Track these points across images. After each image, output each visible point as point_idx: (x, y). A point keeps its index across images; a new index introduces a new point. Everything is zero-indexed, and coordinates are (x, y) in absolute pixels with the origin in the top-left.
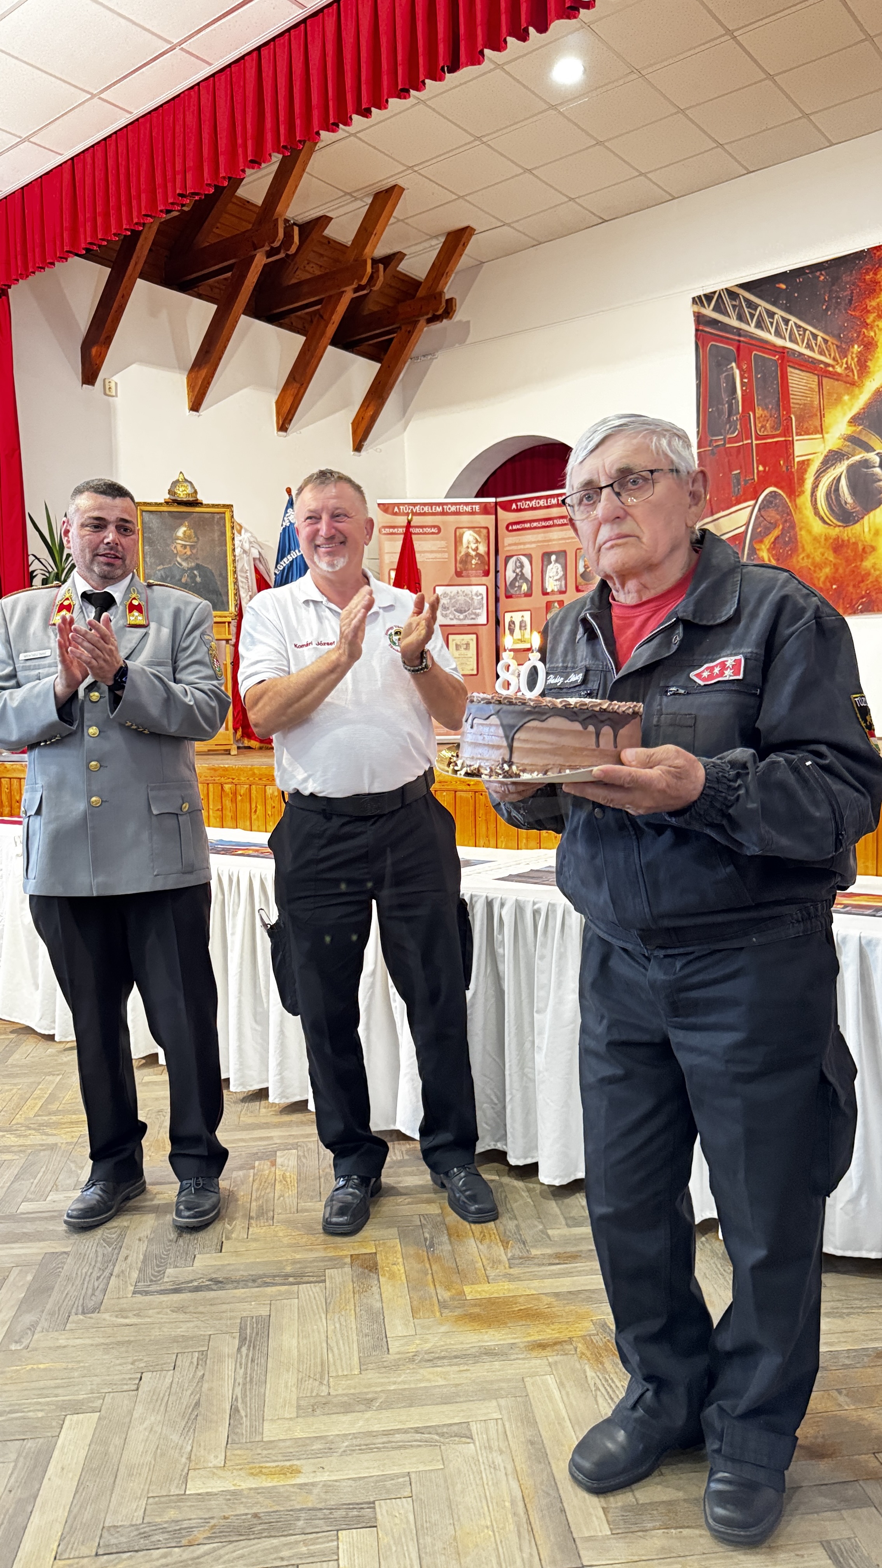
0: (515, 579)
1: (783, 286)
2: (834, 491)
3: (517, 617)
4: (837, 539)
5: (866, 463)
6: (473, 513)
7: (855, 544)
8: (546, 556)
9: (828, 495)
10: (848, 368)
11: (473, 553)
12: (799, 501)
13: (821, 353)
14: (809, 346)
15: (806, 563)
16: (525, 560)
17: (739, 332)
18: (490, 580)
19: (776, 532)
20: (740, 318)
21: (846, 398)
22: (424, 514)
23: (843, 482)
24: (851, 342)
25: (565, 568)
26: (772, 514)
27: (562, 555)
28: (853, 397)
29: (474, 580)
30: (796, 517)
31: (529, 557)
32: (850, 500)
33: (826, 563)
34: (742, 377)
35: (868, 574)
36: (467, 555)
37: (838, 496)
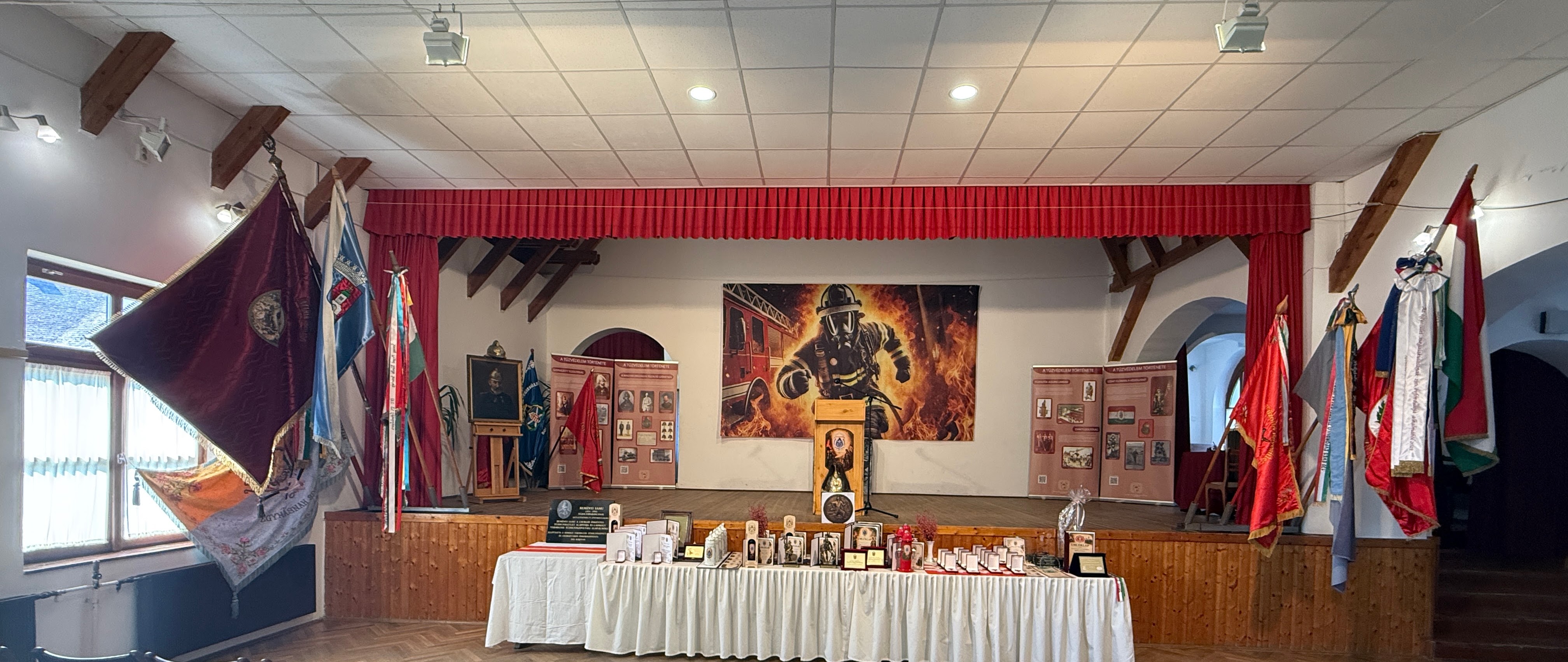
0: (624, 403)
1: (766, 290)
2: (787, 383)
3: (625, 422)
4: (787, 404)
5: (801, 373)
6: (602, 366)
7: (796, 407)
8: (643, 394)
9: (784, 385)
10: (794, 332)
11: (602, 387)
12: (771, 385)
13: (783, 323)
14: (777, 319)
15: (775, 413)
16: (630, 393)
17: (744, 304)
18: (610, 402)
19: (761, 397)
20: (746, 299)
21: (793, 344)
22: (577, 363)
23: (791, 380)
24: (796, 321)
25: (653, 400)
26: (759, 389)
27: (651, 394)
28: (797, 345)
29: (602, 401)
30: (770, 392)
31: (633, 392)
32: (793, 388)
33: (783, 414)
34: (746, 326)
35: (801, 420)
36: (599, 387)
37: (789, 386)
